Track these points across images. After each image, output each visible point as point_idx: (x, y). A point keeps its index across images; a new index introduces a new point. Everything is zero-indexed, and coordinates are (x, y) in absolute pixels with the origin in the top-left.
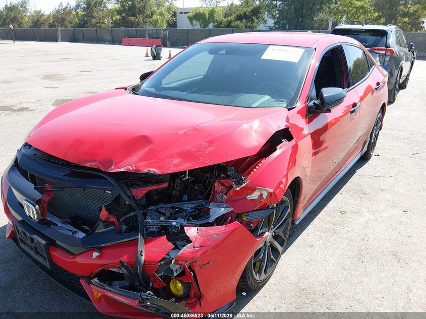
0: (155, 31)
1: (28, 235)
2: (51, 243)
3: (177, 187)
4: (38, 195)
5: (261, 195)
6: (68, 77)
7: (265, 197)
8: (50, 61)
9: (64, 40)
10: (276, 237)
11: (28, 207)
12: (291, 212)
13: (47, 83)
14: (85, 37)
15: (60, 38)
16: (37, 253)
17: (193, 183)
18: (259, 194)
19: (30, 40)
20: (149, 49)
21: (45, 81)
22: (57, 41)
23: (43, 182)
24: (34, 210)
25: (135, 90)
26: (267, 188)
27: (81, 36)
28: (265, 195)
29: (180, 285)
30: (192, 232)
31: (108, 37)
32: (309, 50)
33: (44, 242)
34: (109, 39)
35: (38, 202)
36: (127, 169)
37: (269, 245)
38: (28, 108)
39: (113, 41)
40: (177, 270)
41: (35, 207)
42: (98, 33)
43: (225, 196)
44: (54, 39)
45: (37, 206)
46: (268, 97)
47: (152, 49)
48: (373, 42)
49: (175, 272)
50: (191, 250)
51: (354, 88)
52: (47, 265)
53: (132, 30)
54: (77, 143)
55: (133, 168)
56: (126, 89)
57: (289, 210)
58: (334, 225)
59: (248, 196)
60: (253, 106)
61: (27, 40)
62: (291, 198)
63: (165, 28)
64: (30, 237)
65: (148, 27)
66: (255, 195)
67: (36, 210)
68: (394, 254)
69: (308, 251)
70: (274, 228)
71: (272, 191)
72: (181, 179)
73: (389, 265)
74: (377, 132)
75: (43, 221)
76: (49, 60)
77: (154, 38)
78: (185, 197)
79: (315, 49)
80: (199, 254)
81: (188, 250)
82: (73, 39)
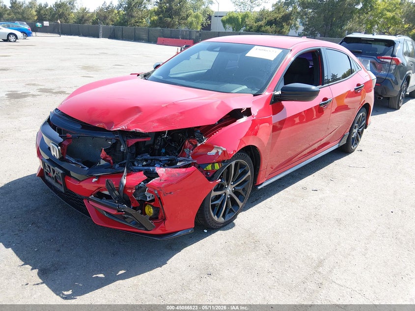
0: (188, 33)
1: (51, 167)
2: (66, 174)
3: (158, 143)
4: (61, 140)
5: (218, 152)
6: (104, 69)
7: (220, 154)
8: (89, 55)
9: (104, 36)
10: (236, 193)
11: (53, 148)
12: (252, 176)
13: (84, 72)
14: (124, 35)
15: (101, 34)
16: (57, 181)
17: (171, 141)
18: (216, 151)
19: (74, 35)
20: (179, 48)
21: (83, 71)
22: (98, 37)
23: (66, 132)
24: (57, 149)
25: (146, 76)
26: (221, 147)
27: (120, 33)
28: (220, 152)
29: (152, 210)
30: (161, 171)
31: (145, 36)
32: (285, 51)
33: (61, 172)
34: (146, 38)
35: (60, 144)
36: (122, 128)
37: (229, 197)
38: (65, 92)
39: (149, 40)
40: (149, 197)
41: (58, 147)
42: (137, 32)
43: (191, 151)
44: (96, 36)
45: (59, 148)
46: (245, 87)
47: (181, 48)
48: (382, 52)
49: (148, 198)
50: (158, 182)
51: (329, 85)
52: (63, 190)
53: (167, 31)
54: (92, 110)
55: (125, 127)
56: (138, 75)
57: (249, 173)
58: (296, 196)
59: (209, 153)
60: (232, 92)
61: (71, 35)
62: (250, 163)
63: (199, 30)
64: (53, 169)
65: (183, 28)
66: (213, 152)
67: (59, 150)
68: (338, 221)
69: (267, 211)
70: (233, 184)
71: (225, 149)
72: (161, 137)
73: (329, 226)
74: (361, 130)
75: (62, 159)
76: (89, 53)
77: (187, 39)
78: (163, 151)
79: (291, 50)
80: (163, 185)
81: (156, 181)
82: (113, 36)
